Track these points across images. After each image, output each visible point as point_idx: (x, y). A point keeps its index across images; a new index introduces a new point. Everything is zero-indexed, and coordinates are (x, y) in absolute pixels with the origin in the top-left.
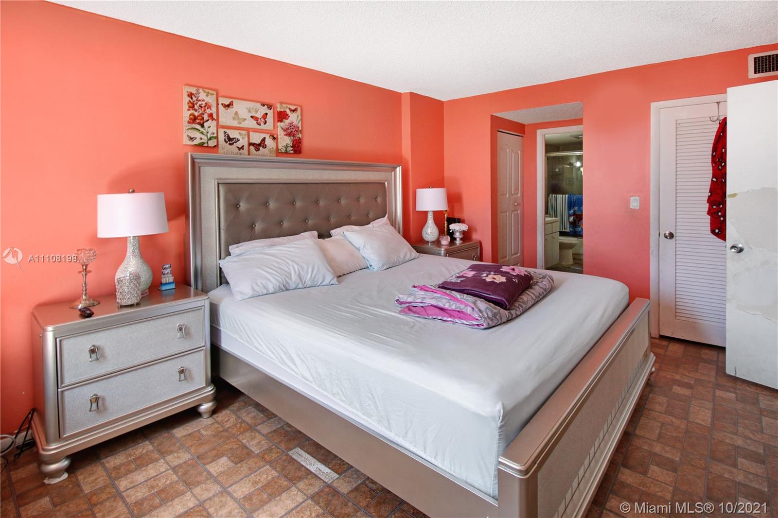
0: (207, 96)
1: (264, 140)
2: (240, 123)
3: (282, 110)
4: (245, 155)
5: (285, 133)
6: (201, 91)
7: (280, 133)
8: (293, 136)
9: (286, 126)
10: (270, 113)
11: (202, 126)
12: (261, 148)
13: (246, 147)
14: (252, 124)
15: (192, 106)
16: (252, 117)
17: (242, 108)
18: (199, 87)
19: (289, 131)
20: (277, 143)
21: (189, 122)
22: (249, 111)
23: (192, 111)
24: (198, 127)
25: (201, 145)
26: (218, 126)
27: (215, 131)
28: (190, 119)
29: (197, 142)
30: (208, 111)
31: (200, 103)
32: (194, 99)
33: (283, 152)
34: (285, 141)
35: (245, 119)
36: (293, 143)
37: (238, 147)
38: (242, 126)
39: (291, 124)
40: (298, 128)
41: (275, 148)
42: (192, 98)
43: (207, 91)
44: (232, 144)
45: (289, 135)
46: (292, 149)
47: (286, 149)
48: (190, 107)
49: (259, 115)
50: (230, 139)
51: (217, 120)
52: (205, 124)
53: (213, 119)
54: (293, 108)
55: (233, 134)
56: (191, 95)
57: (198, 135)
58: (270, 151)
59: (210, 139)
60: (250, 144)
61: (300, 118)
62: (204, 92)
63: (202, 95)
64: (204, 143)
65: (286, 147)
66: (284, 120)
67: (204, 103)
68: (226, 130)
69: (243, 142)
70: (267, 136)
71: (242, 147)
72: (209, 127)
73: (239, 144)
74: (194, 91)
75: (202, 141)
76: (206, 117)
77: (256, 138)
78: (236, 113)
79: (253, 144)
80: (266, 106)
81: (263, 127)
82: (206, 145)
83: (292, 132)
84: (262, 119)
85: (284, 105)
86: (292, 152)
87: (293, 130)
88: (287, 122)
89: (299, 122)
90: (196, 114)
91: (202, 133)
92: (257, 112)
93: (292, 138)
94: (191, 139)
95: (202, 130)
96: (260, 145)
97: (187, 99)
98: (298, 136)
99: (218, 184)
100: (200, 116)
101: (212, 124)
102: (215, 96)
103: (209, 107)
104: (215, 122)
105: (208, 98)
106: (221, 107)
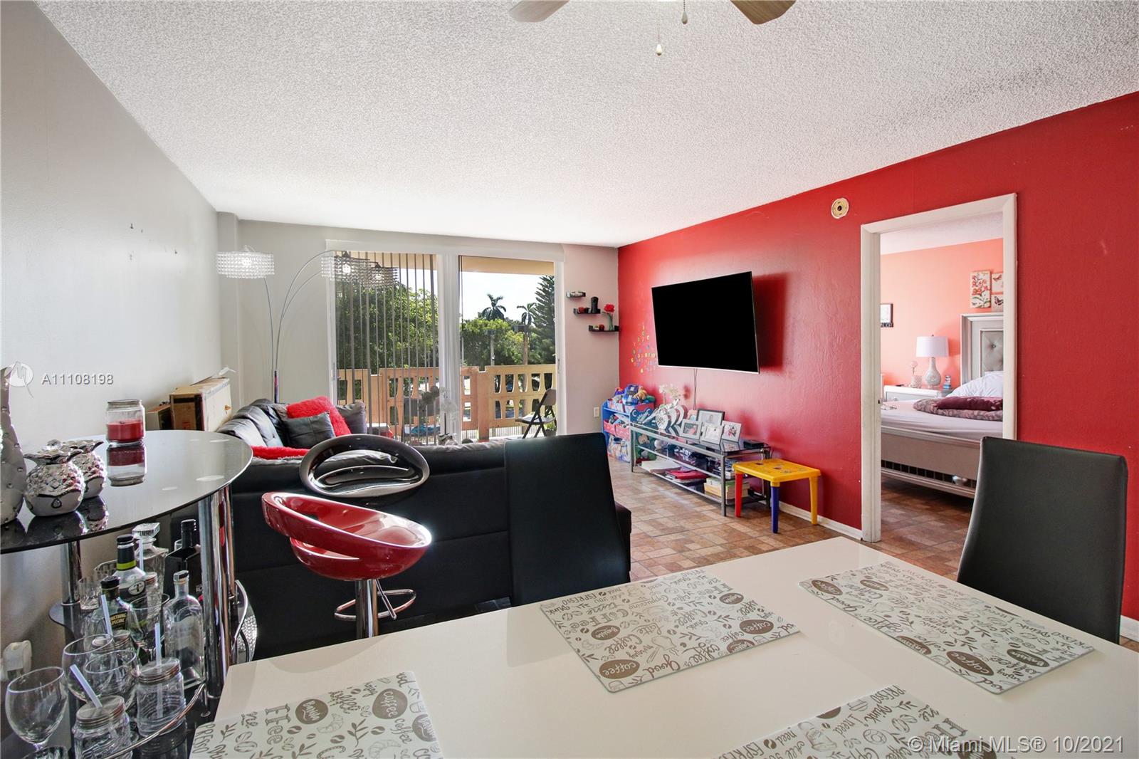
0: (984, 275)
6: (980, 273)
11: (981, 295)
15: (975, 284)
18: (978, 272)
21: (973, 295)
23: (975, 287)
24: (978, 296)
25: (980, 307)
26: (991, 294)
27: (989, 297)
28: (973, 292)
29: (977, 306)
30: (985, 285)
31: (979, 281)
32: (976, 279)
43: (984, 272)
44: (1000, 304)
48: (973, 285)
50: (999, 301)
51: (991, 289)
52: (983, 294)
53: (987, 290)
55: (1001, 297)
56: (974, 278)
57: (977, 301)
59: (986, 303)
63: (981, 276)
67: (982, 280)
68: (996, 295)
72: (985, 295)
74: (976, 274)
75: (981, 305)
76: (983, 289)
82: (982, 307)
90: (977, 288)
91: (980, 300)
94: (974, 304)
95: (980, 297)
97: (972, 280)
99: (982, 332)
100: (980, 289)
101: (987, 293)
102: (989, 275)
103: (984, 282)
104: (989, 291)
105: (984, 277)
106: (993, 280)
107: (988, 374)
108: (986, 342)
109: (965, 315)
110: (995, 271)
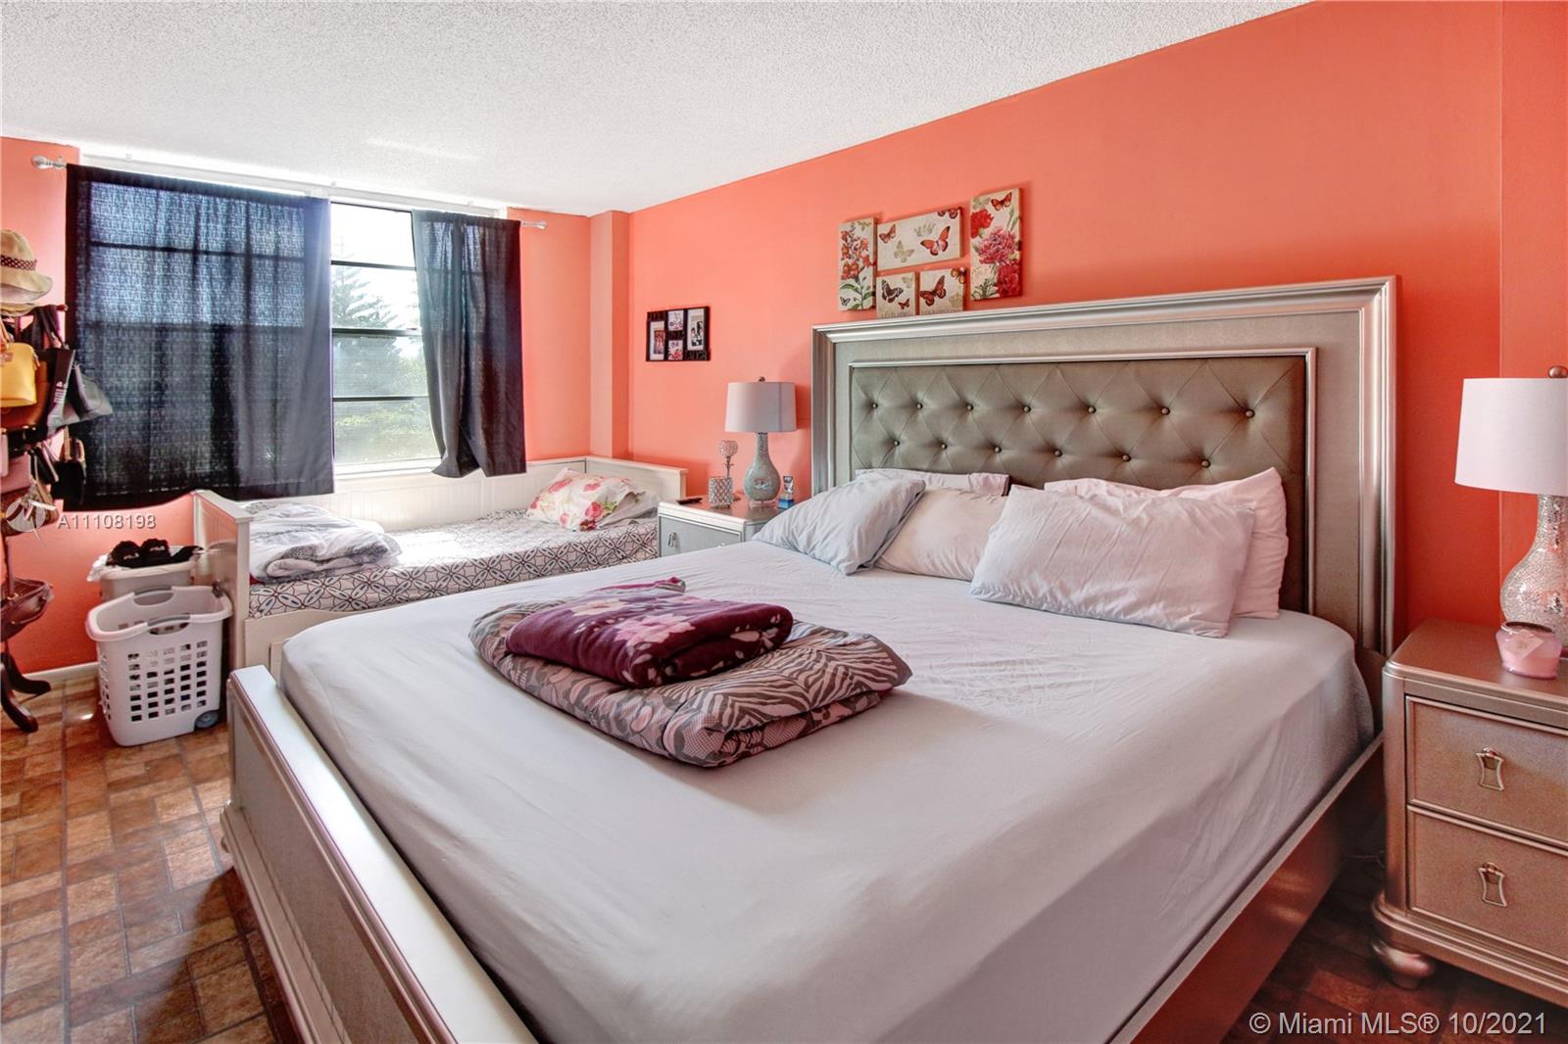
0: (863, 229)
1: (941, 282)
2: (904, 261)
3: (978, 210)
4: (912, 315)
5: (982, 259)
7: (974, 258)
8: (1001, 260)
9: (986, 243)
10: (955, 224)
11: (857, 278)
12: (936, 299)
13: (912, 303)
14: (923, 256)
15: (846, 254)
16: (922, 243)
17: (908, 233)
18: (852, 220)
19: (992, 250)
20: (967, 283)
21: (843, 278)
22: (919, 235)
23: (846, 260)
24: (852, 281)
25: (855, 309)
26: (876, 274)
27: (871, 285)
28: (844, 272)
29: (851, 305)
30: (864, 253)
31: (855, 243)
32: (849, 239)
33: (978, 298)
34: (983, 274)
35: (912, 251)
36: (999, 275)
37: (900, 304)
38: (906, 264)
39: (996, 235)
40: (1013, 237)
41: (961, 293)
42: (846, 241)
43: (862, 221)
44: (891, 301)
45: (990, 260)
46: (996, 288)
47: (984, 292)
48: (844, 254)
49: (935, 236)
50: (890, 292)
51: (875, 264)
52: (861, 276)
53: (869, 265)
54: (1000, 196)
55: (895, 282)
56: (845, 236)
57: (850, 294)
58: (952, 300)
59: (864, 298)
60: (919, 294)
61: (1017, 214)
62: (860, 224)
63: (858, 233)
64: (857, 305)
65: (984, 288)
66: (982, 230)
67: (859, 242)
68: (884, 278)
69: (909, 293)
70: (947, 273)
71: (905, 305)
72: (864, 279)
73: (902, 298)
74: (847, 227)
75: (857, 302)
76: (861, 264)
77: (928, 283)
78: (900, 243)
79: (923, 294)
80: (947, 214)
81: (942, 256)
82: (860, 308)
83: (998, 251)
84: (941, 243)
85: (982, 199)
86: (997, 295)
87: (1000, 247)
88: (986, 232)
89: (1014, 224)
90: (850, 262)
91: (856, 290)
92: (930, 231)
93: (998, 264)
94: (845, 302)
95: (856, 285)
96: (934, 293)
97: (841, 243)
98: (1012, 257)
99: (852, 369)
100: (855, 263)
101: (868, 272)
102: (872, 226)
103: (864, 246)
104: (871, 268)
105: (864, 233)
106: (879, 239)
107: (862, 476)
108: (859, 396)
109: (820, 328)
110: (886, 217)
